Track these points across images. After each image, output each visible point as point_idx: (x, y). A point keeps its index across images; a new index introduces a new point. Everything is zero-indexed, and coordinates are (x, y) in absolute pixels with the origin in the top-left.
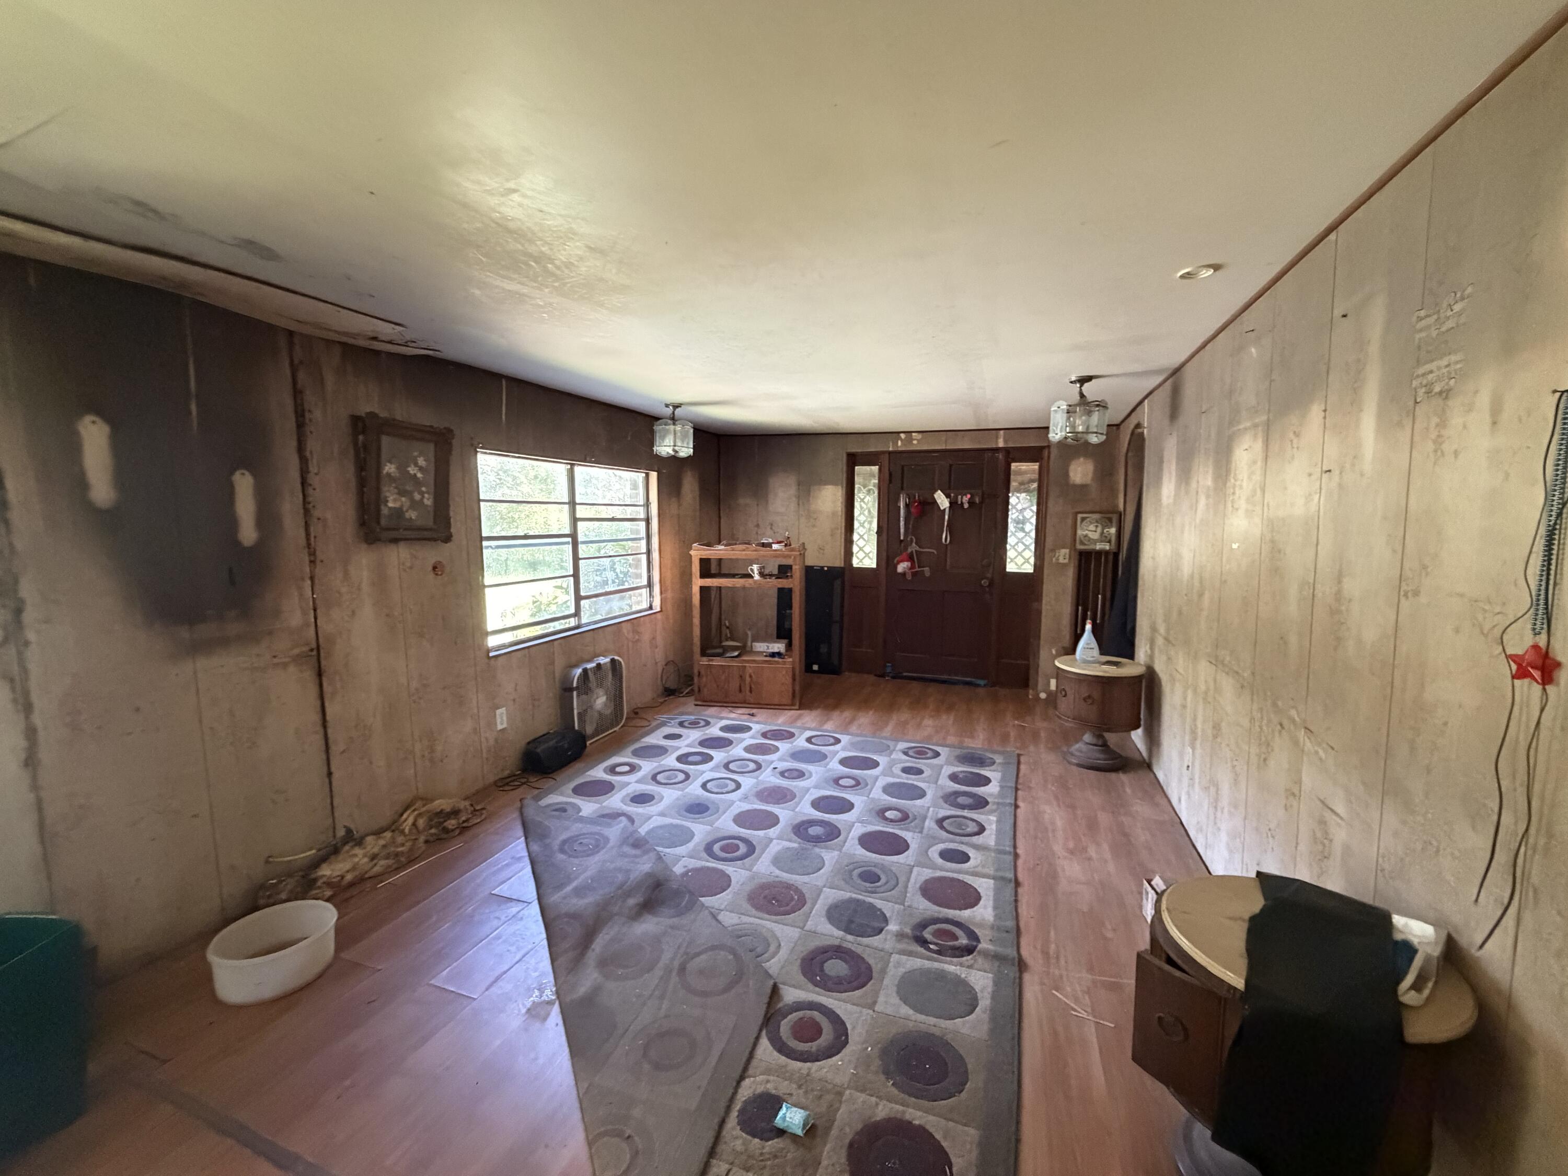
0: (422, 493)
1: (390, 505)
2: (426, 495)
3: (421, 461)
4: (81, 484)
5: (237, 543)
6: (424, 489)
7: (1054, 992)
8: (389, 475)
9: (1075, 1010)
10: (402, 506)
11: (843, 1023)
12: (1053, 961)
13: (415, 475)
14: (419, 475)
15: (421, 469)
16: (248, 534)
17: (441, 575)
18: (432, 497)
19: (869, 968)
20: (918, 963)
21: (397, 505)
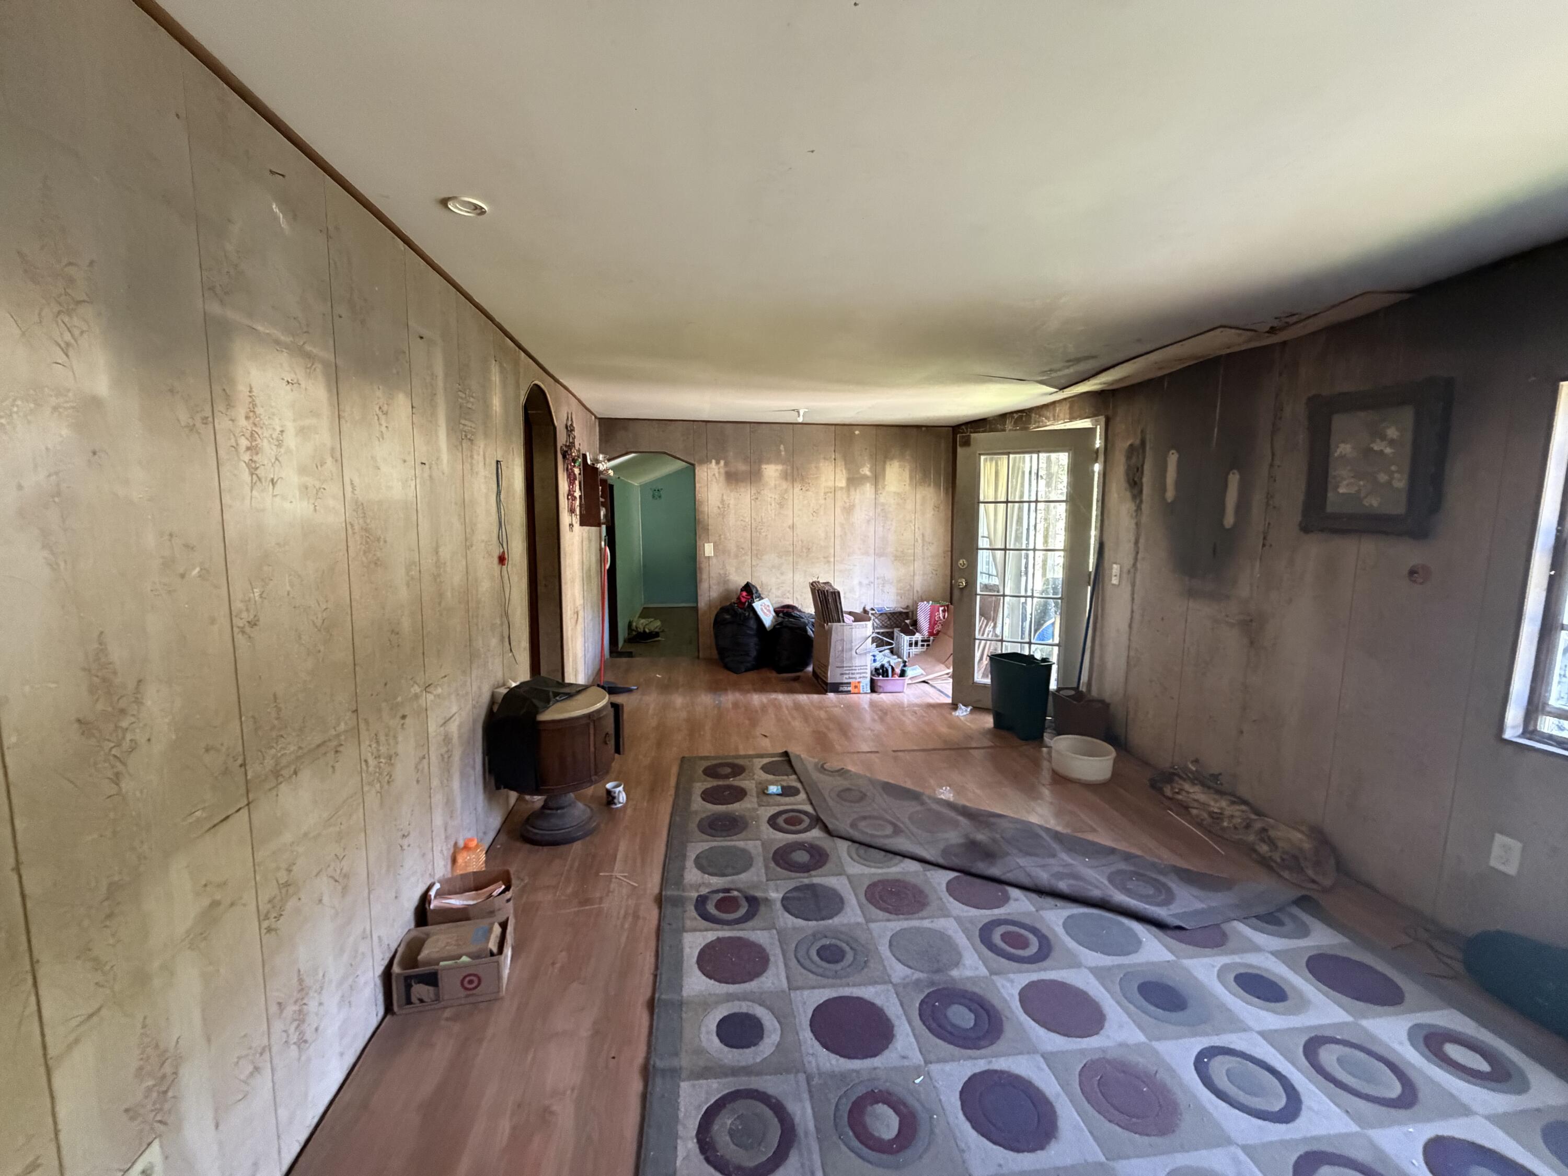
0: (1391, 474)
1: (1341, 490)
2: (1396, 475)
3: (1392, 433)
4: (1163, 489)
5: (1222, 525)
6: (1393, 468)
7: (636, 885)
8: (1342, 457)
9: (625, 877)
10: (1359, 491)
11: (774, 829)
12: (631, 911)
13: (1382, 451)
14: (1388, 450)
15: (1392, 443)
16: (1229, 520)
17: (1421, 584)
18: (1406, 476)
19: (778, 864)
20: (743, 879)
21: (1353, 490)
